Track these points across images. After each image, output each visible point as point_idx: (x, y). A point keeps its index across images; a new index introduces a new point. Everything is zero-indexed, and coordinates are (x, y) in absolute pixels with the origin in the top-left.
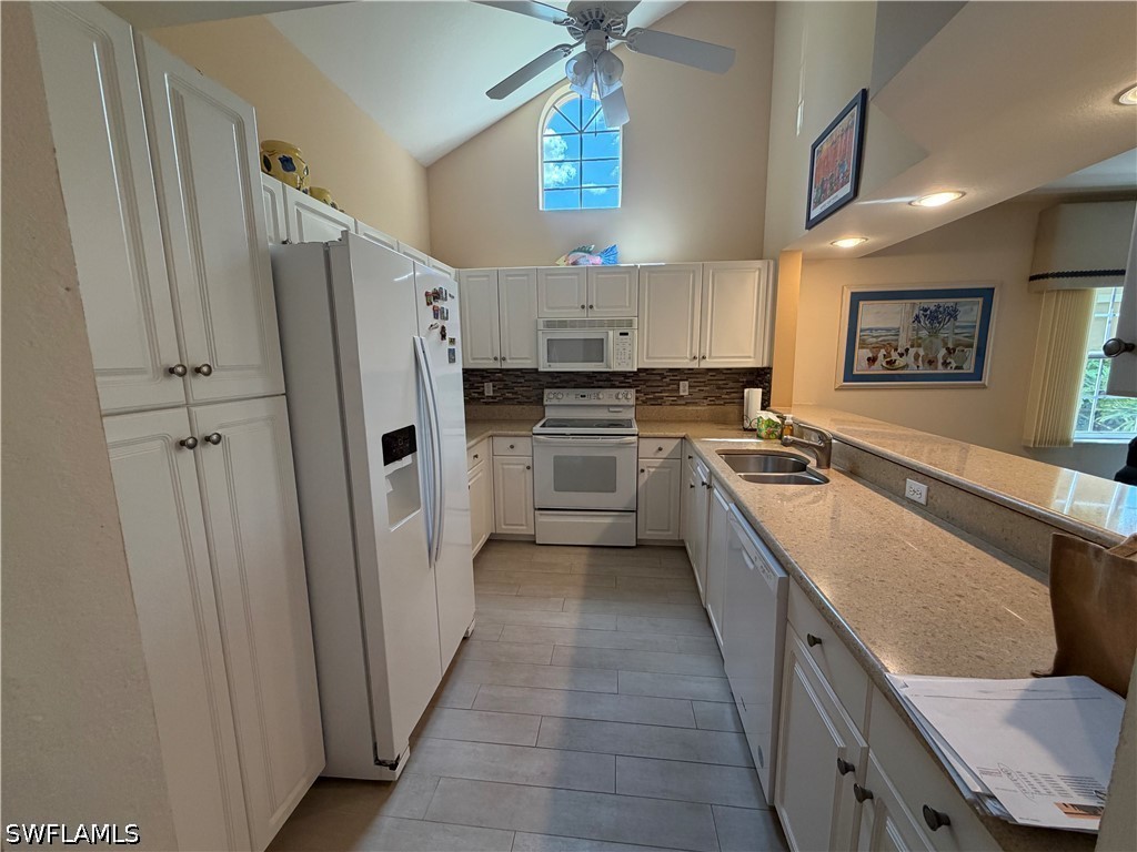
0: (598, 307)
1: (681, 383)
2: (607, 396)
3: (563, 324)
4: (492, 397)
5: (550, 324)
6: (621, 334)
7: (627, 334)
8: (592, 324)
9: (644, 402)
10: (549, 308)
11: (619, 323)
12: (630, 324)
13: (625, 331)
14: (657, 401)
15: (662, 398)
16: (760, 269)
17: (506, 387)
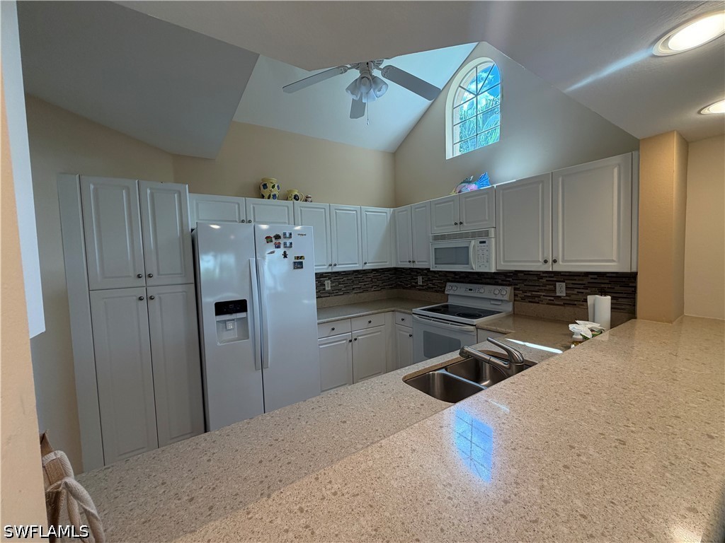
0: (466, 223)
1: (557, 284)
2: (487, 291)
3: (443, 237)
4: (422, 286)
5: (436, 238)
6: (481, 242)
7: (484, 242)
8: (461, 236)
9: (523, 299)
10: (437, 227)
11: (479, 234)
12: (487, 234)
13: (484, 240)
14: (534, 300)
15: (539, 296)
16: (619, 165)
17: (429, 280)
